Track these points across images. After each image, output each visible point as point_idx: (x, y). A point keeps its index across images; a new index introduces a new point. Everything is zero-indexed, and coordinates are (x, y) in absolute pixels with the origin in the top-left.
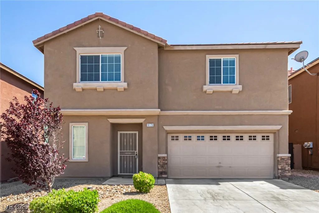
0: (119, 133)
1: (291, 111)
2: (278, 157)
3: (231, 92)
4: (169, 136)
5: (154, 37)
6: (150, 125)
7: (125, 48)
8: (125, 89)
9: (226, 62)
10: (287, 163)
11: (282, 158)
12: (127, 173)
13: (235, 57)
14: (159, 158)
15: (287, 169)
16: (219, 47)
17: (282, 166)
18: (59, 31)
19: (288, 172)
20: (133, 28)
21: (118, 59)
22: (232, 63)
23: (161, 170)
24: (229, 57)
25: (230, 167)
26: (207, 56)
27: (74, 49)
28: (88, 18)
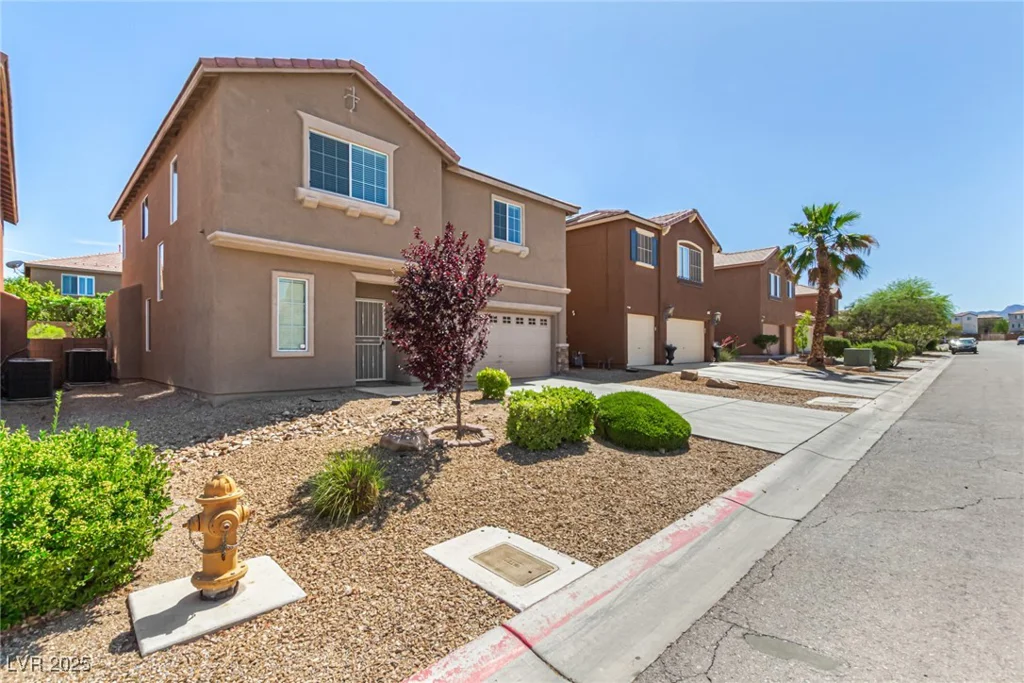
1: (569, 290)
2: (558, 348)
3: (517, 254)
5: (443, 145)
8: (395, 223)
9: (512, 211)
10: (565, 356)
11: (560, 349)
12: (366, 377)
13: (521, 206)
17: (563, 358)
21: (382, 163)
22: (518, 214)
24: (516, 205)
25: (511, 362)
26: (493, 196)
27: (296, 113)
28: (337, 64)
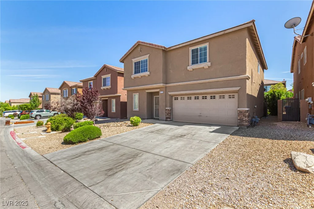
0: (154, 97)
2: (238, 111)
3: (204, 68)
4: (173, 98)
6: (162, 92)
7: (149, 55)
8: (149, 75)
9: (201, 49)
10: (245, 115)
11: (240, 111)
13: (207, 45)
14: (166, 110)
15: (245, 120)
16: (194, 42)
17: (241, 117)
18: (126, 54)
19: (245, 122)
20: (150, 44)
22: (205, 48)
23: (167, 116)
24: (202, 46)
25: (207, 116)
26: (190, 48)
27: (132, 60)
